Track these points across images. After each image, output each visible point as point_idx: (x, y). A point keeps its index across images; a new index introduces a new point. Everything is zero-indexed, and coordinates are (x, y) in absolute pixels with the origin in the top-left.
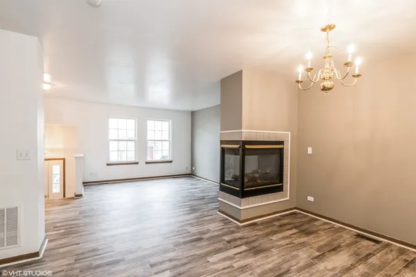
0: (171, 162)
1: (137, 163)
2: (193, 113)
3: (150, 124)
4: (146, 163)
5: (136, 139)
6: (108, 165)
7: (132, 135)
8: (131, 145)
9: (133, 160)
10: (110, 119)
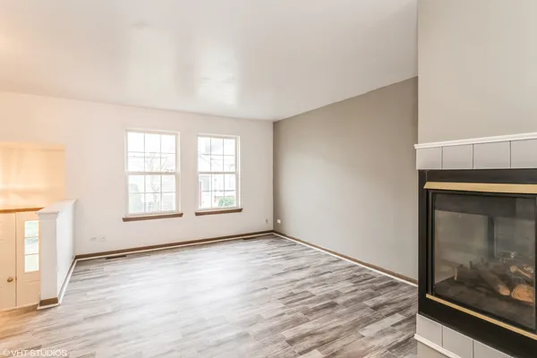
0: (240, 210)
1: (181, 215)
2: (276, 125)
3: (203, 143)
4: (197, 214)
5: (179, 171)
6: (125, 220)
7: (170, 163)
8: (170, 182)
9: (173, 209)
10: (130, 134)
